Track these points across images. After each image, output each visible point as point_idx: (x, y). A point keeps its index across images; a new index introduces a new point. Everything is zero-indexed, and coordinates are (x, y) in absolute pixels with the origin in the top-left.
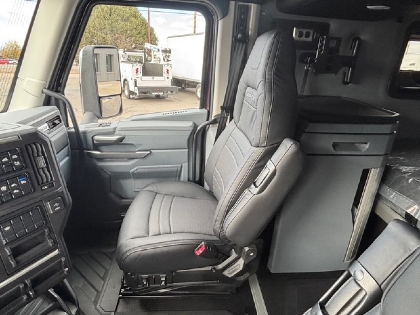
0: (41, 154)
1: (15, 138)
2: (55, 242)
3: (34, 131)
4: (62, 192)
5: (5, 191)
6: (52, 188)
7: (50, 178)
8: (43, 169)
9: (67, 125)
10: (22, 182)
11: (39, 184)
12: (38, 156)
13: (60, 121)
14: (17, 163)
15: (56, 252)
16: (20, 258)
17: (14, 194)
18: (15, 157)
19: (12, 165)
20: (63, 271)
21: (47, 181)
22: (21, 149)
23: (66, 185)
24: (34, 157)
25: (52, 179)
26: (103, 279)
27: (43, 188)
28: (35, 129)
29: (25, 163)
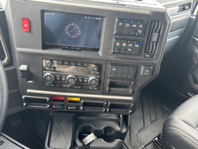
0: (158, 31)
1: (148, 12)
2: (133, 92)
3: (163, 11)
4: (156, 64)
5: (124, 47)
6: (152, 59)
7: (154, 51)
8: (153, 42)
9: (193, 13)
10: (136, 46)
11: (145, 52)
12: (156, 32)
13: (190, 7)
14: (140, 31)
15: (131, 98)
16: (112, 89)
17: (128, 51)
18: (141, 26)
19: (137, 31)
20: (128, 111)
21: (151, 52)
22: (147, 22)
23: (161, 60)
24: (152, 31)
25: (154, 52)
26: (152, 122)
27: (146, 56)
28: (164, 10)
29: (145, 33)
